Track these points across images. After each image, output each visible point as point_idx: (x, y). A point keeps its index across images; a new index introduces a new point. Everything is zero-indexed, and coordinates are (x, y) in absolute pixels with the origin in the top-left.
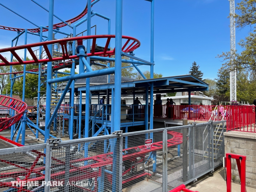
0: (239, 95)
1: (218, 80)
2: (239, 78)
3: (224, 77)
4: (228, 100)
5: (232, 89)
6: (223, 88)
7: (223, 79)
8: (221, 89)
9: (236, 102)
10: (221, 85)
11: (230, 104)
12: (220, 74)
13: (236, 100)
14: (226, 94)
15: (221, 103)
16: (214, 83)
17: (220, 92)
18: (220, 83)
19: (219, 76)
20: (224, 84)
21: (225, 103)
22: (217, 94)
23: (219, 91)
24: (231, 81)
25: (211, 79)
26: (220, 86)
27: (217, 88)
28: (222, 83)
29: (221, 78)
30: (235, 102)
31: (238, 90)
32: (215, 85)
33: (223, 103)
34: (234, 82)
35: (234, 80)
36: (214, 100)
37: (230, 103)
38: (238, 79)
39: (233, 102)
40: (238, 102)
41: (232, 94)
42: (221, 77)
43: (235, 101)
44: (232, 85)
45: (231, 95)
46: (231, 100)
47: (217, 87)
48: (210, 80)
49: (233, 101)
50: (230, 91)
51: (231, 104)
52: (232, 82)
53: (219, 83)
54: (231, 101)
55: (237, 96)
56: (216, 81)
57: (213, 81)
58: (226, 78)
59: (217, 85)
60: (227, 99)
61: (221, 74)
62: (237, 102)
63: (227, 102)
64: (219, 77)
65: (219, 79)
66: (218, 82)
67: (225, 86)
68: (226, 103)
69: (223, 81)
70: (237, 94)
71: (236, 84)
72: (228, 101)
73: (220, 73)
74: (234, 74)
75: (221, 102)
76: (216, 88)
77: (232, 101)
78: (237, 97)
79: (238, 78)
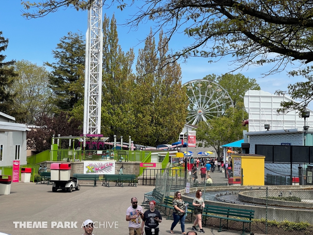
0: (107, 115)
1: (55, 67)
2: (110, 66)
3: (72, 59)
4: (78, 130)
5: (89, 95)
6: (67, 91)
7: (70, 65)
8: (62, 95)
9: (99, 139)
10: (63, 82)
11: (82, 145)
12: (60, 50)
13: (99, 132)
14: (75, 110)
15: (56, 142)
16: (43, 76)
17: (60, 104)
18: (60, 78)
19: (57, 55)
20: (71, 80)
21: (68, 140)
22: (50, 110)
23: (54, 103)
24: (88, 72)
25: (33, 63)
26: (60, 86)
27: (52, 90)
28: (65, 77)
29: (62, 63)
30: (97, 138)
31: (105, 100)
32: (47, 83)
33: (62, 141)
34: (96, 76)
35: (96, 69)
36: (39, 131)
37: (83, 140)
38: (108, 70)
39: (91, 138)
40: (104, 139)
41: (89, 114)
42: (62, 58)
43: (97, 136)
44: (90, 83)
45: (87, 116)
46: (86, 131)
47: (50, 87)
48: (32, 66)
49: (92, 133)
50: (85, 102)
51: (85, 146)
52: (90, 73)
53: (57, 77)
54: (85, 133)
55: (102, 119)
56: (49, 70)
57: (40, 70)
58: (75, 63)
59: (51, 84)
60: (76, 126)
61: (64, 51)
62: (102, 138)
63: (75, 138)
64: (58, 59)
65: (57, 66)
66: (55, 73)
67: (73, 87)
68: (72, 140)
69: (69, 72)
70: (103, 112)
71: (100, 83)
72: (78, 135)
73: (60, 46)
74: (96, 51)
75: (56, 136)
76: (48, 92)
77: (88, 136)
78: (104, 121)
79: (107, 65)
